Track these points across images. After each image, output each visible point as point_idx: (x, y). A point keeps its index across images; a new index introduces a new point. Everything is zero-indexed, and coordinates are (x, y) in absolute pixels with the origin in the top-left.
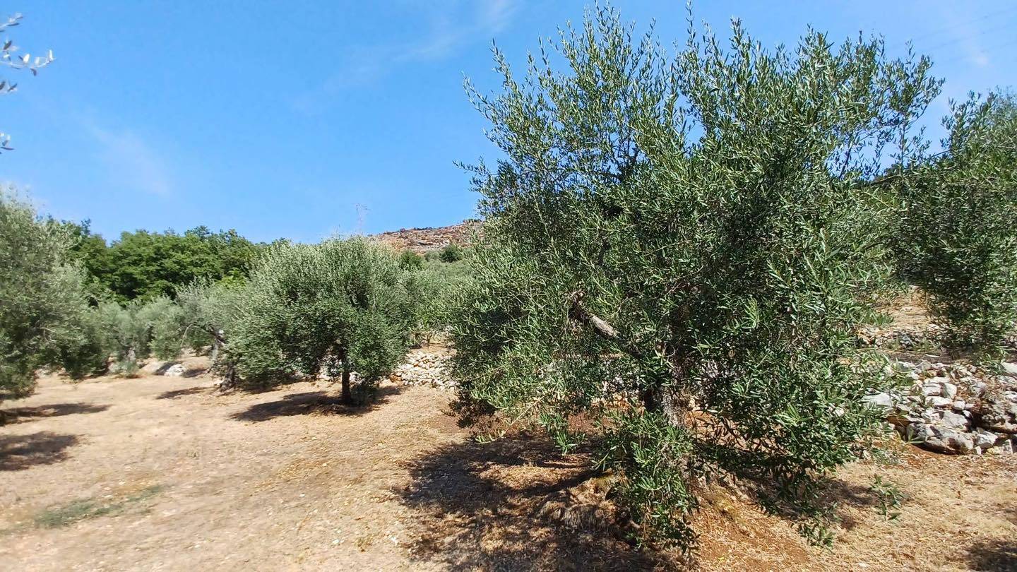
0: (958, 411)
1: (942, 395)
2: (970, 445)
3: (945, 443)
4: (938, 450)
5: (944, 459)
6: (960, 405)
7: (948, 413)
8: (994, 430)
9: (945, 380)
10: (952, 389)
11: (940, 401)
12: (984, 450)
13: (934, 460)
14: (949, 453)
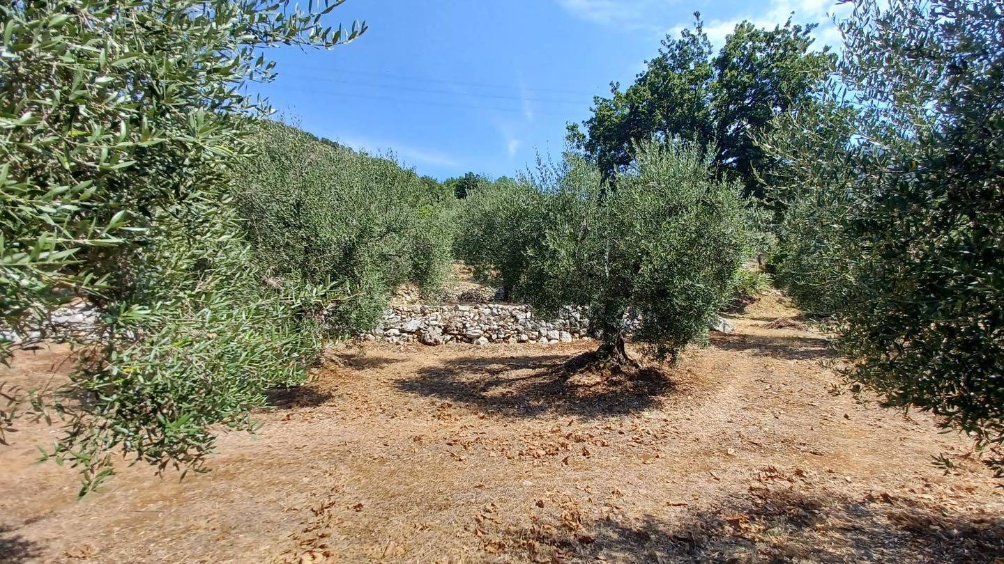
0: (440, 327)
1: (436, 320)
2: (441, 341)
3: (432, 341)
4: (430, 344)
5: (430, 347)
6: (441, 324)
7: (437, 328)
8: (450, 334)
9: (437, 313)
10: (440, 317)
11: (435, 323)
12: (446, 343)
13: (426, 348)
14: (434, 345)
